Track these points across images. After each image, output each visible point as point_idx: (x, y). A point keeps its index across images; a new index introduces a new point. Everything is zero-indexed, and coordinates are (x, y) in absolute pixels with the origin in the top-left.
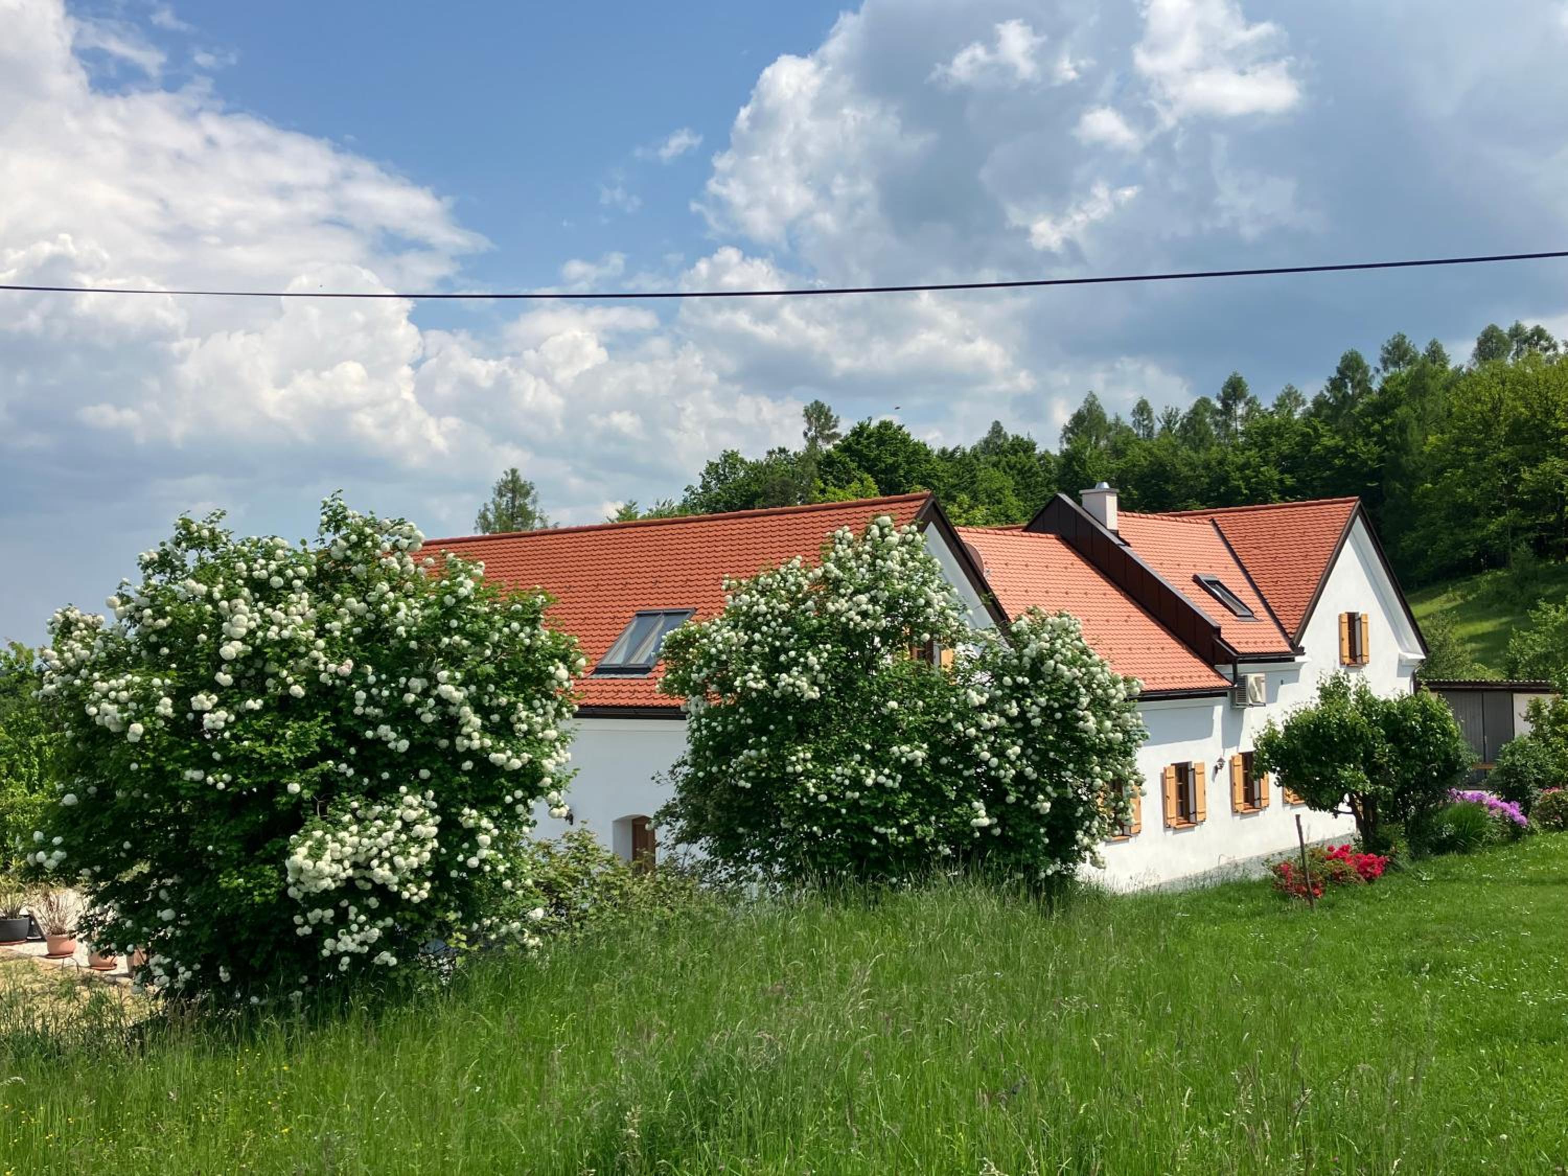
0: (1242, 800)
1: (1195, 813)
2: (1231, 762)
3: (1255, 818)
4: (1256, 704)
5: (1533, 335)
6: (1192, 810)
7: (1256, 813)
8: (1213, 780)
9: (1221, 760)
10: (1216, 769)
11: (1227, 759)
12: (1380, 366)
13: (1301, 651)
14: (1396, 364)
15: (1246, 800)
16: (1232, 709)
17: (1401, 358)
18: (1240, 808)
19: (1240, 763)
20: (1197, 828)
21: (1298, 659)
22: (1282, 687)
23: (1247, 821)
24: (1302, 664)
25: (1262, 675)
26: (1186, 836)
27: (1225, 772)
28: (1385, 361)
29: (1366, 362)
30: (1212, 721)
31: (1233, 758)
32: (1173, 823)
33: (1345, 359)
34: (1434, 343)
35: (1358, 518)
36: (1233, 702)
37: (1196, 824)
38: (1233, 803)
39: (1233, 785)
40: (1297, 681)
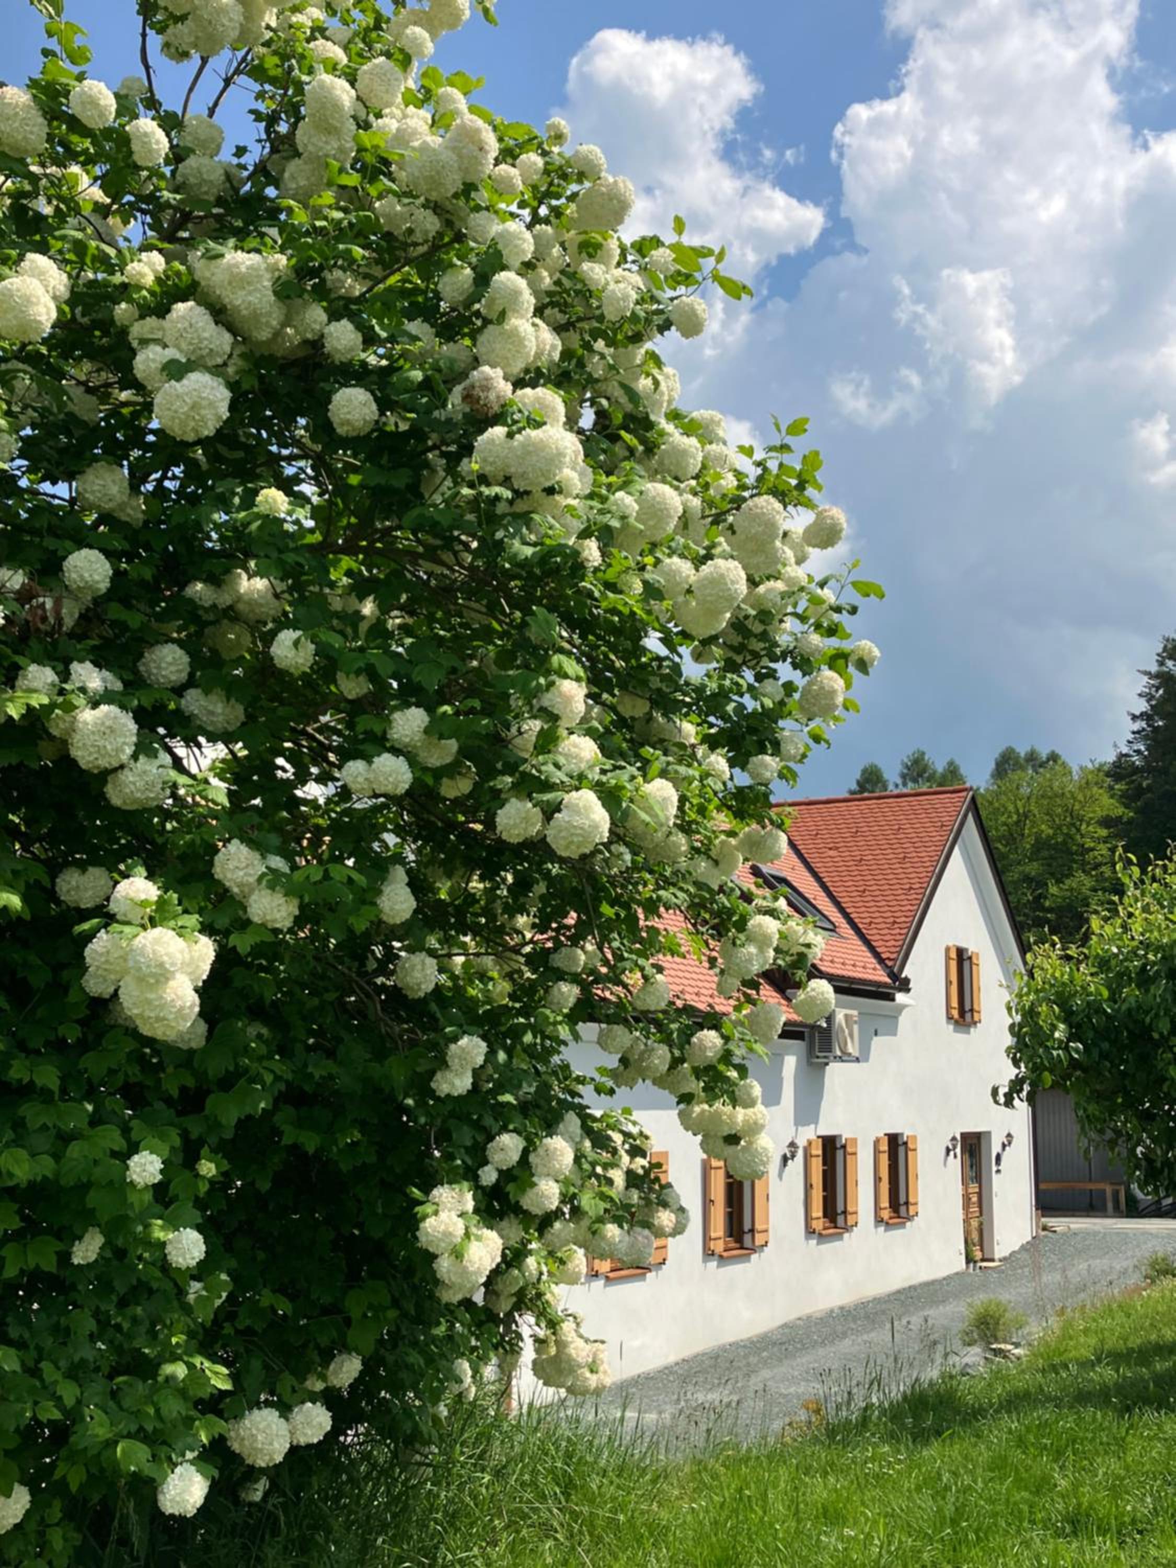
0: (820, 1214)
1: (752, 1231)
2: (806, 1150)
3: (837, 1244)
4: (845, 1057)
5: (1048, 760)
6: (747, 1226)
7: (839, 1236)
8: (780, 1176)
9: (792, 1145)
10: (785, 1159)
11: (801, 1143)
12: (899, 781)
13: (905, 985)
14: (915, 781)
15: (825, 1216)
16: (810, 1064)
17: (920, 775)
18: (818, 1225)
19: (820, 1152)
20: (754, 1257)
21: (900, 997)
22: (876, 1039)
23: (827, 1247)
24: (903, 1007)
25: (855, 1013)
26: (736, 1270)
27: (796, 1165)
28: (904, 776)
29: (886, 776)
30: (781, 1080)
31: (810, 1143)
32: (718, 1246)
33: (864, 771)
34: (951, 763)
35: (970, 816)
36: (810, 1053)
37: (753, 1250)
38: (808, 1218)
39: (808, 1187)
40: (894, 1033)
